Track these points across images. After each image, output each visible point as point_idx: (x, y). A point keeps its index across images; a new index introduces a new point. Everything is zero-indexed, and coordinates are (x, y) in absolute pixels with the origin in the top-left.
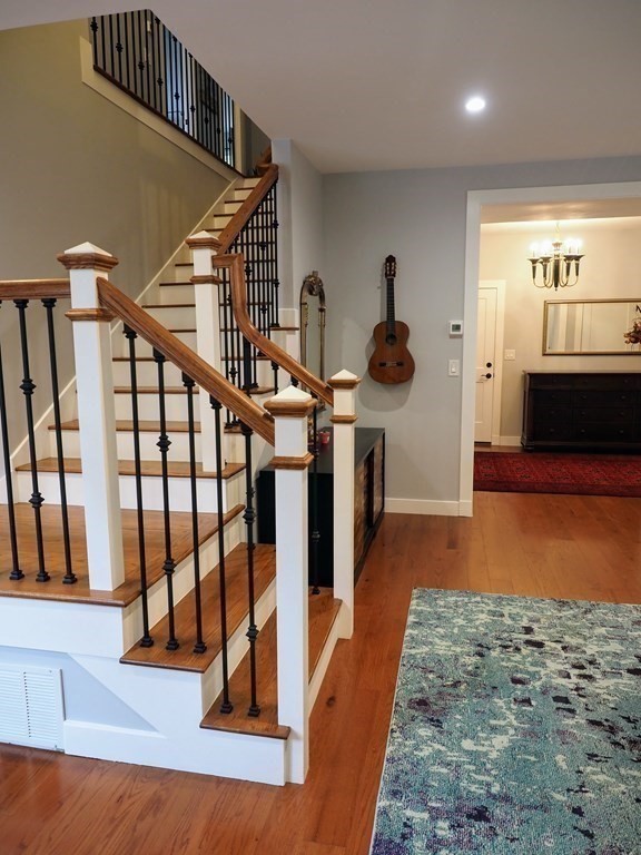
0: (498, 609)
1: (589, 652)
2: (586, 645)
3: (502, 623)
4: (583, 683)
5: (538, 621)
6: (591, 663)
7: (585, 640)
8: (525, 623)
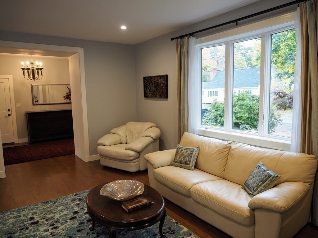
0: (18, 214)
1: (56, 218)
2: (55, 216)
3: (20, 220)
4: (54, 231)
5: (36, 213)
6: (57, 222)
7: (55, 214)
8: (30, 216)
